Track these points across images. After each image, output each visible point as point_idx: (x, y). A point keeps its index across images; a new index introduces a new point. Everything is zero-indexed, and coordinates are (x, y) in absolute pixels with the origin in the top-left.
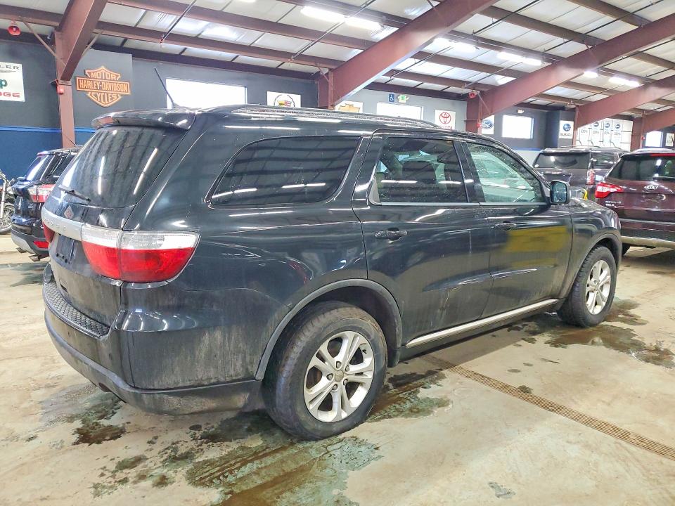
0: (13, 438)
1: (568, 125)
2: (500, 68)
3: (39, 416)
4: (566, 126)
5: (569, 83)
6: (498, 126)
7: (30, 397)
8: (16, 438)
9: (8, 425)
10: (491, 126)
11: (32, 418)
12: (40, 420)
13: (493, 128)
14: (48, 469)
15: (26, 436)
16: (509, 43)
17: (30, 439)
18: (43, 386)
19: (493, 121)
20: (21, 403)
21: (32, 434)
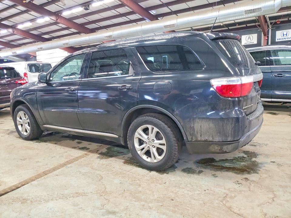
0: (279, 165)
3: (264, 168)
7: (260, 179)
8: (278, 165)
9: (278, 170)
11: (267, 169)
12: (264, 166)
14: (275, 153)
15: (274, 164)
17: (274, 162)
18: (249, 181)
20: (266, 177)
21: (272, 163)
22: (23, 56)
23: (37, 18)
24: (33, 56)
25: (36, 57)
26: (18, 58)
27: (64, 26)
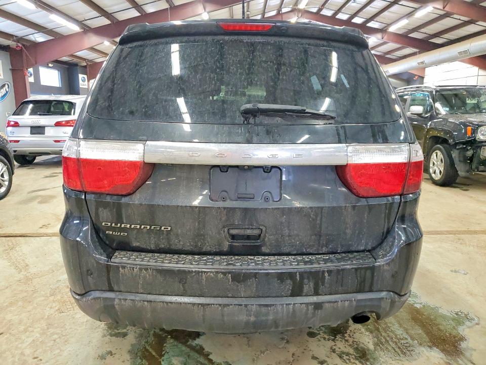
1: (84, 78)
2: (46, 28)
4: (83, 79)
5: (92, 49)
6: (37, 76)
10: (31, 75)
13: (33, 77)
16: (58, 8)
19: (32, 72)
22: (405, 77)
23: (416, 9)
24: (419, 76)
25: (423, 78)
26: (396, 79)
27: (466, 19)
